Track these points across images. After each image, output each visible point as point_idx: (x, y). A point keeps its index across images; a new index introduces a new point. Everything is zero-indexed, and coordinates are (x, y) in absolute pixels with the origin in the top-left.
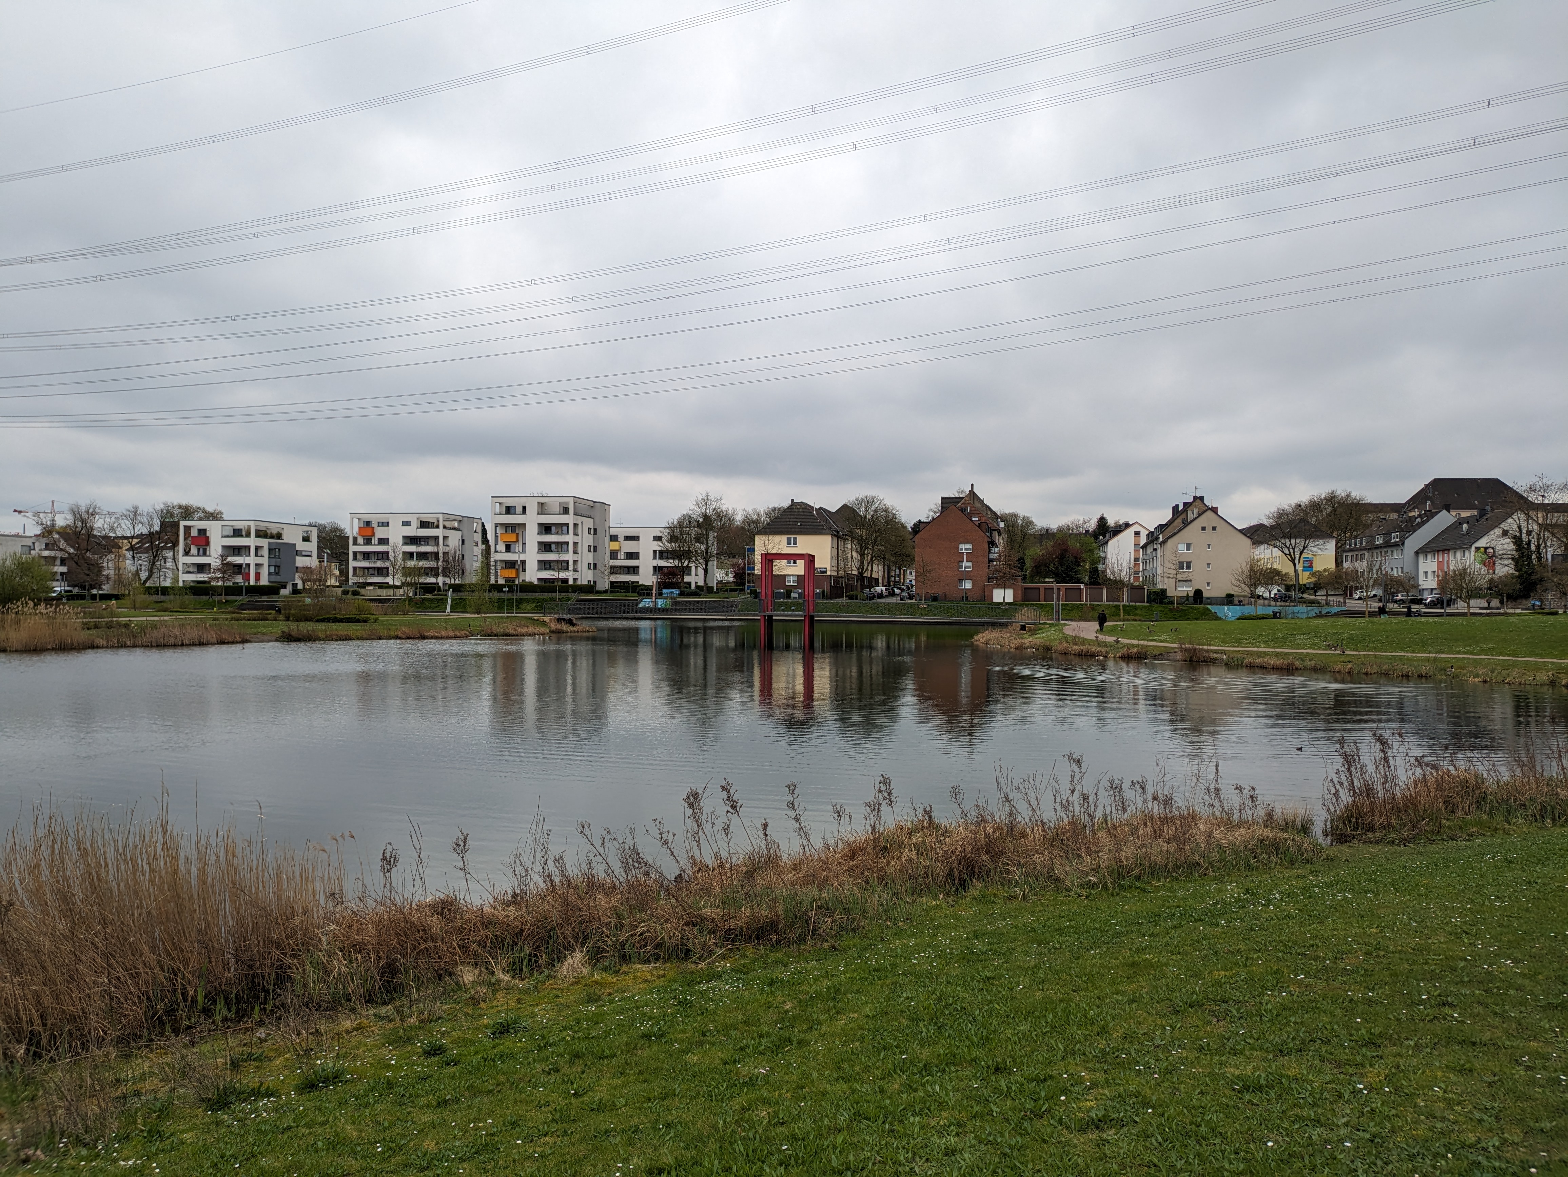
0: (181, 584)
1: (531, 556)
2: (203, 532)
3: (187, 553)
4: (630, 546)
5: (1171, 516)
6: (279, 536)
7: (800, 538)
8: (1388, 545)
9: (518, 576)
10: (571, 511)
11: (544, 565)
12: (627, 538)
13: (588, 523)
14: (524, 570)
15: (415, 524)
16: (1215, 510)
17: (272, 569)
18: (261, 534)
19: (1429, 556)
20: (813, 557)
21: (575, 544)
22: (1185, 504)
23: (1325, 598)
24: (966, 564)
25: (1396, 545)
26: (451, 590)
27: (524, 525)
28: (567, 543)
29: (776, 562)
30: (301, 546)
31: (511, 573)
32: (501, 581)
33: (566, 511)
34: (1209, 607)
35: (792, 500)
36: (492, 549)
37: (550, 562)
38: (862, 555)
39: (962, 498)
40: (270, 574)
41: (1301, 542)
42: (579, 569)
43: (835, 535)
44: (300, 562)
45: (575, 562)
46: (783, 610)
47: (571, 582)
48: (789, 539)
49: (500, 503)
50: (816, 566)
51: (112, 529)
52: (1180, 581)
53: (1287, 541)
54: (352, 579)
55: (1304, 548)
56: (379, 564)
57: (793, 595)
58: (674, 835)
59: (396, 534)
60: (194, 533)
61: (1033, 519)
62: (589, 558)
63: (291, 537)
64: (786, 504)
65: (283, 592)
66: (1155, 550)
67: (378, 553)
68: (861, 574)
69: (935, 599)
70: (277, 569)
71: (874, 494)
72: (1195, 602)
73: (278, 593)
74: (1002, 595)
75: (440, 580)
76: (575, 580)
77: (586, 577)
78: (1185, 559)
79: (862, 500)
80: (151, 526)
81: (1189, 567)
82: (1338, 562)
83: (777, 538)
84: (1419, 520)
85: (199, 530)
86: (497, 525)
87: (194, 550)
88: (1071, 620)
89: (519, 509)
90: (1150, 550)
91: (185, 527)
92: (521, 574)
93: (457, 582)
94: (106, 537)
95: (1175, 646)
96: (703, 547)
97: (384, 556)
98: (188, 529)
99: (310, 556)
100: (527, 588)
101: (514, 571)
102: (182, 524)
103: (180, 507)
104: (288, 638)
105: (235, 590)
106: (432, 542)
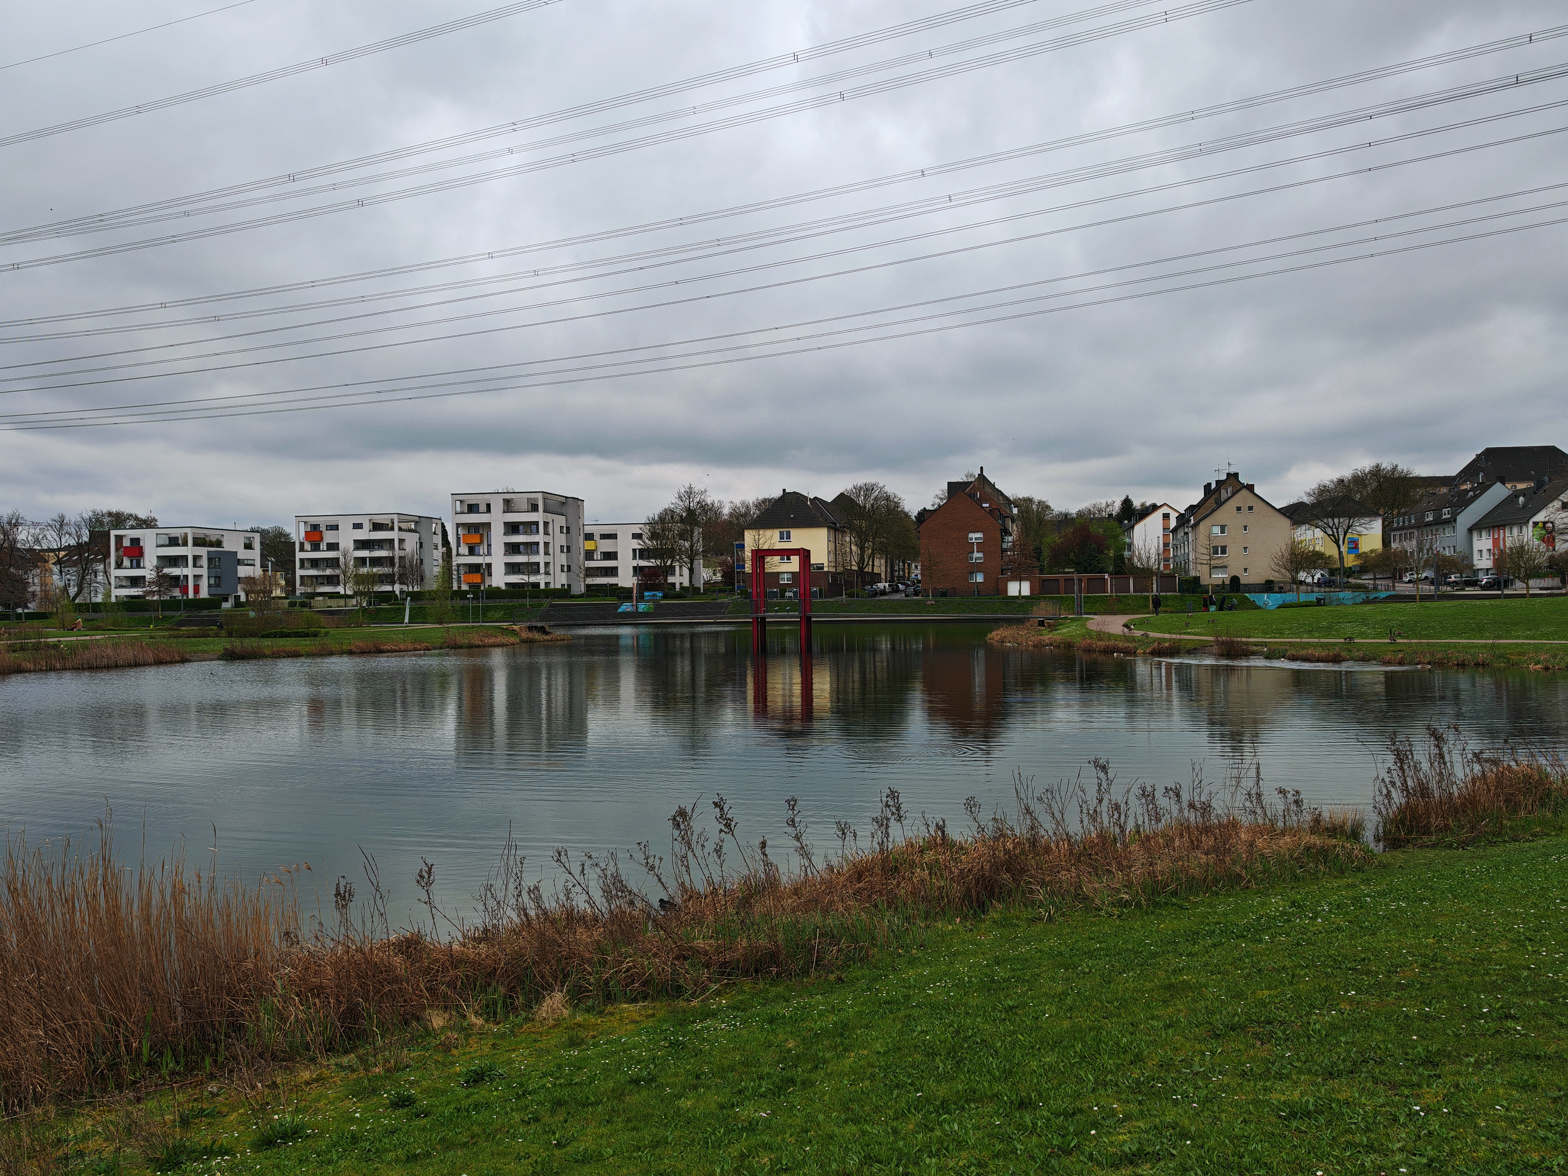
0: (113, 600)
1: (498, 559)
2: (135, 541)
3: (119, 565)
4: (606, 546)
5: (1203, 496)
6: (219, 544)
7: (794, 532)
8: (1439, 522)
9: (483, 581)
10: (541, 508)
11: (512, 568)
12: (604, 537)
13: (560, 521)
14: (490, 575)
15: (367, 526)
16: (1250, 488)
17: (212, 581)
18: (199, 542)
19: (1484, 534)
20: (809, 551)
21: (546, 544)
22: (1218, 482)
23: (1372, 582)
24: (976, 555)
25: (1447, 522)
26: (409, 598)
27: (488, 525)
28: (537, 544)
29: (768, 559)
30: (243, 554)
31: (476, 578)
32: (465, 587)
33: (534, 508)
34: (1247, 595)
35: (784, 490)
36: (454, 552)
37: (519, 564)
38: (862, 549)
39: (971, 482)
40: (210, 586)
41: (1344, 521)
42: (552, 572)
43: (832, 528)
44: (243, 571)
45: (547, 564)
46: (777, 611)
47: (542, 586)
48: (781, 533)
49: (461, 501)
50: (812, 562)
51: (37, 541)
52: (1214, 567)
53: (1330, 520)
54: (300, 590)
55: (1349, 527)
56: (328, 572)
57: (788, 594)
58: (661, 859)
59: (346, 538)
60: (126, 543)
61: (1049, 504)
62: (562, 559)
63: (233, 544)
64: (777, 493)
65: (227, 605)
66: (1186, 534)
67: (327, 559)
68: (861, 569)
69: (944, 594)
70: (217, 580)
71: (873, 482)
72: (1232, 591)
73: (220, 607)
74: (1018, 588)
75: (397, 588)
76: (547, 584)
77: (559, 580)
78: (1219, 543)
79: (861, 488)
80: (79, 537)
81: (1224, 551)
82: (1386, 542)
83: (769, 533)
84: (1471, 493)
85: (132, 540)
86: (458, 525)
87: (126, 562)
88: (1095, 614)
89: (483, 508)
90: (1181, 534)
91: (116, 536)
92: (487, 578)
93: (416, 589)
94: (31, 550)
95: (1211, 638)
96: (687, 544)
97: (333, 563)
98: (119, 538)
99: (253, 565)
100: (495, 593)
101: (479, 575)
102: (113, 533)
103: (110, 514)
104: (231, 656)
105: (174, 604)
106: (387, 546)
